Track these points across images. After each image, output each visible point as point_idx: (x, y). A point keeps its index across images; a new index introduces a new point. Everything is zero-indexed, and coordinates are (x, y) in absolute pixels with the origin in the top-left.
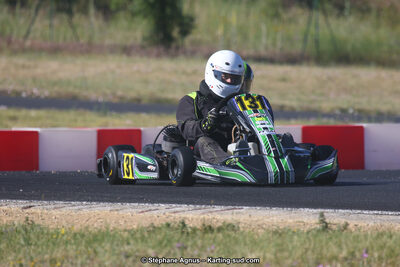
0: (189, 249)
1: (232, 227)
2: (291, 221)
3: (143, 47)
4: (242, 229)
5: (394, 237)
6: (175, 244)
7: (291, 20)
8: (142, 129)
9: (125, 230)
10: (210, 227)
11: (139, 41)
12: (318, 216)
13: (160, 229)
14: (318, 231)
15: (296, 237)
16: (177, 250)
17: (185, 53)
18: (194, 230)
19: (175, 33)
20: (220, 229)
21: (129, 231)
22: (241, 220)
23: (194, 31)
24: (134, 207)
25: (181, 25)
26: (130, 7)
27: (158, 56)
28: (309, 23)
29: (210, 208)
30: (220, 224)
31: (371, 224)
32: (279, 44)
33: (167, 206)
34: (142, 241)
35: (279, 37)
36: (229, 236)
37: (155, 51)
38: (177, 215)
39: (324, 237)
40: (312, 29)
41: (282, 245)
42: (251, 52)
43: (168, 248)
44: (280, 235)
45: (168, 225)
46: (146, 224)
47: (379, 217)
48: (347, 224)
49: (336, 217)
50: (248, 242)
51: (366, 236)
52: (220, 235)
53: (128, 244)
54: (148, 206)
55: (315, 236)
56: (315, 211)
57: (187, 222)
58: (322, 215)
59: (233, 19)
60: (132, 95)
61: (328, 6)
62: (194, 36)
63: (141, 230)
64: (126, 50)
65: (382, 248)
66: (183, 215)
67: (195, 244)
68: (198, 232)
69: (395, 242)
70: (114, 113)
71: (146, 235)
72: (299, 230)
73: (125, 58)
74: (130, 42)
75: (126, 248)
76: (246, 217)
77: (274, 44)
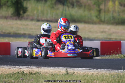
0: (25, 80)
1: (38, 73)
2: (57, 71)
3: (11, 17)
4: (41, 74)
5: (89, 76)
6: (20, 78)
7: (58, 9)
8: (11, 42)
9: (5, 74)
10: (32, 73)
11: (10, 15)
12: (65, 70)
13: (16, 73)
14: (65, 74)
15: (58, 76)
16: (21, 80)
17: (24, 19)
18: (27, 74)
19: (21, 12)
20: (35, 74)
21: (6, 74)
22: (41, 71)
23: (27, 12)
24: (8, 67)
25: (23, 10)
26: (7, 4)
27: (16, 19)
28: (63, 10)
29: (32, 67)
30: (35, 72)
31: (82, 72)
32: (54, 16)
33: (18, 66)
34: (10, 77)
35: (54, 14)
36: (37, 76)
37: (15, 18)
38: (21, 69)
39: (67, 76)
40: (64, 12)
41: (54, 79)
42: (45, 19)
43: (18, 80)
44: (53, 75)
45: (18, 72)
46: (11, 72)
47: (84, 70)
48: (74, 72)
49: (71, 70)
50: (43, 78)
51: (80, 76)
52: (35, 76)
53: (6, 78)
54: (12, 66)
55: (64, 76)
56: (64, 68)
57: (24, 72)
58: (66, 69)
59: (40, 8)
60: (7, 31)
61: (69, 5)
62: (27, 13)
63: (10, 74)
64: (6, 18)
65: (85, 79)
66: (23, 69)
67: (27, 78)
68: (28, 75)
69: (89, 78)
70: (2, 37)
71: (11, 76)
72: (59, 74)
73: (5, 20)
74: (7, 15)
75: (5, 80)
76: (43, 70)
77: (52, 16)
